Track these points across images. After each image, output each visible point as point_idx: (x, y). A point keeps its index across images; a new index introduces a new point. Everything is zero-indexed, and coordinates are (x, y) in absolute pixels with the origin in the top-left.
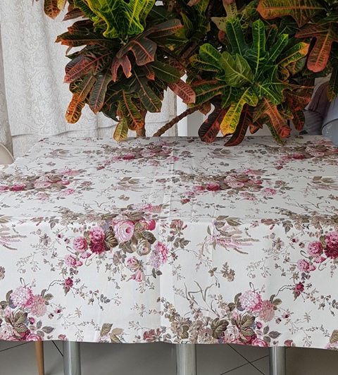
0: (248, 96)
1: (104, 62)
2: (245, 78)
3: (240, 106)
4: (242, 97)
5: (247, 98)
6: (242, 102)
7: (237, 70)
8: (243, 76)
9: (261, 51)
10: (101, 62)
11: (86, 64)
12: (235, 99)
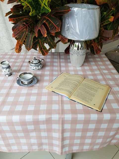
1: (30, 27)
10: (29, 27)
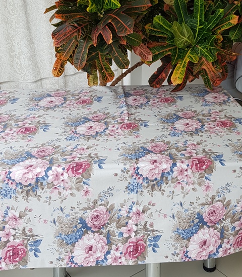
0: (191, 55)
1: (85, 30)
2: (189, 41)
3: (185, 62)
4: (187, 56)
5: (190, 57)
6: (186, 60)
7: (183, 35)
8: (187, 40)
9: (200, 21)
10: (83, 30)
11: (71, 31)
12: (181, 57)
